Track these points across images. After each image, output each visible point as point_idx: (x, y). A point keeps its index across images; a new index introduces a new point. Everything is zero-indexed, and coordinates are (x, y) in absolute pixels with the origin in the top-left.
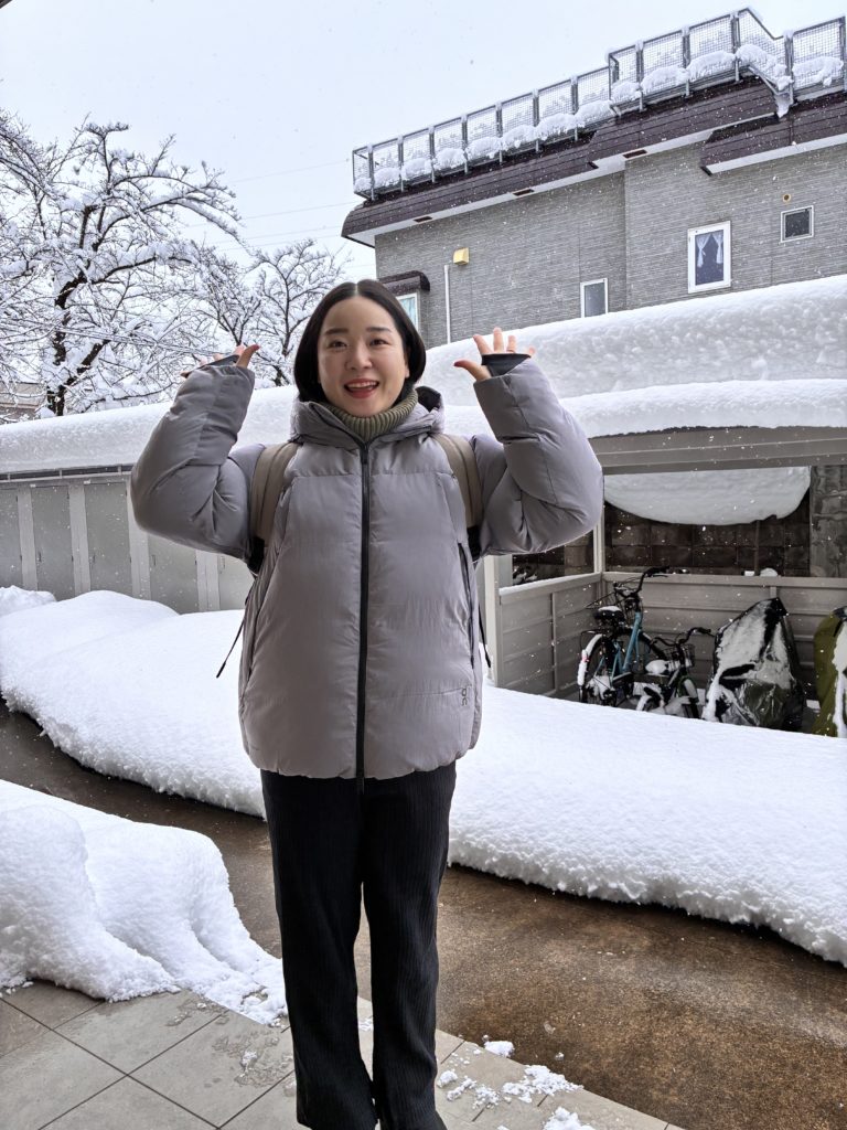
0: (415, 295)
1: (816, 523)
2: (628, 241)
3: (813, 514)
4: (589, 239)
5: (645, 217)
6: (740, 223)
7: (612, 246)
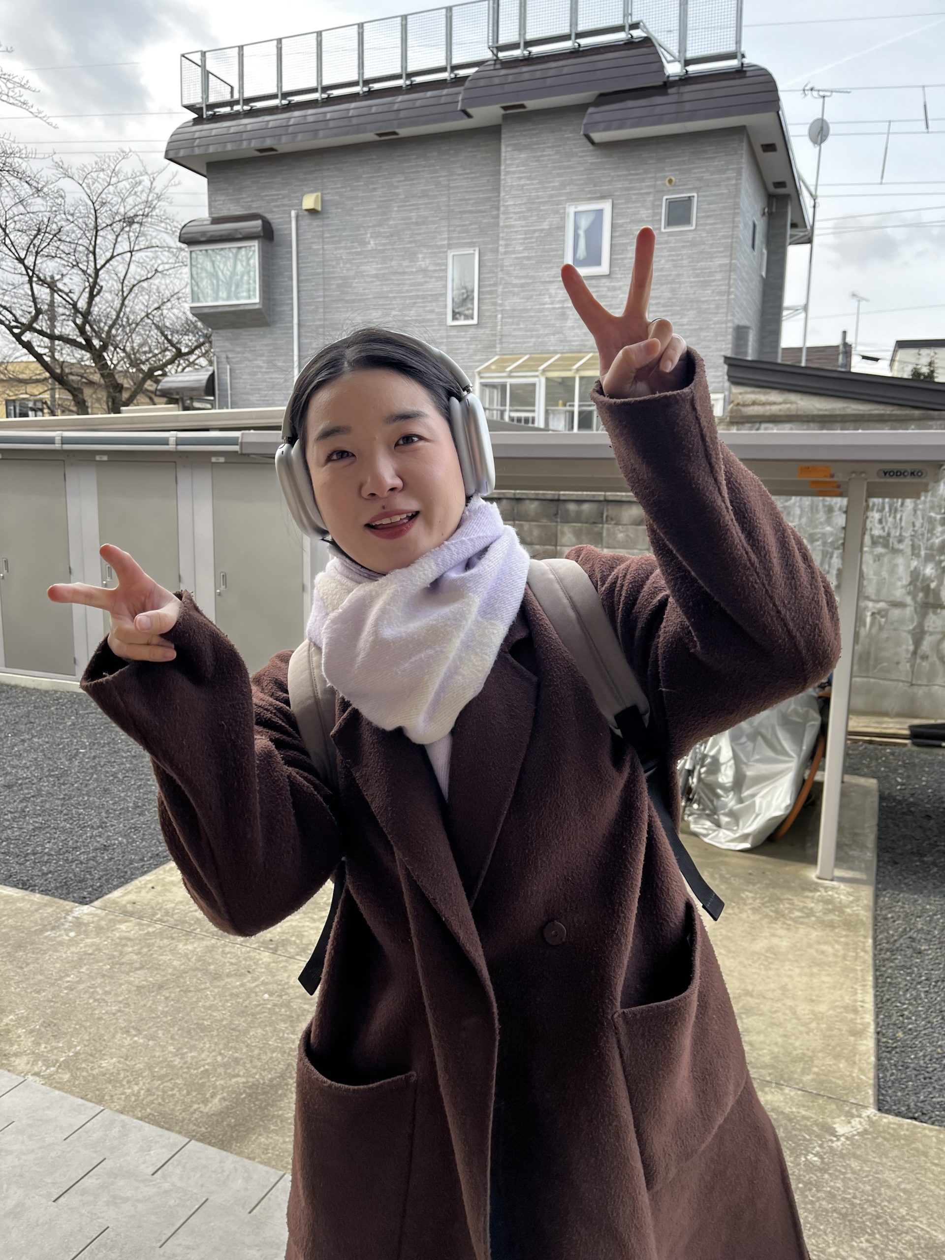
0: (254, 244)
4: (460, 200)
5: (522, 182)
6: (622, 204)
7: (485, 212)
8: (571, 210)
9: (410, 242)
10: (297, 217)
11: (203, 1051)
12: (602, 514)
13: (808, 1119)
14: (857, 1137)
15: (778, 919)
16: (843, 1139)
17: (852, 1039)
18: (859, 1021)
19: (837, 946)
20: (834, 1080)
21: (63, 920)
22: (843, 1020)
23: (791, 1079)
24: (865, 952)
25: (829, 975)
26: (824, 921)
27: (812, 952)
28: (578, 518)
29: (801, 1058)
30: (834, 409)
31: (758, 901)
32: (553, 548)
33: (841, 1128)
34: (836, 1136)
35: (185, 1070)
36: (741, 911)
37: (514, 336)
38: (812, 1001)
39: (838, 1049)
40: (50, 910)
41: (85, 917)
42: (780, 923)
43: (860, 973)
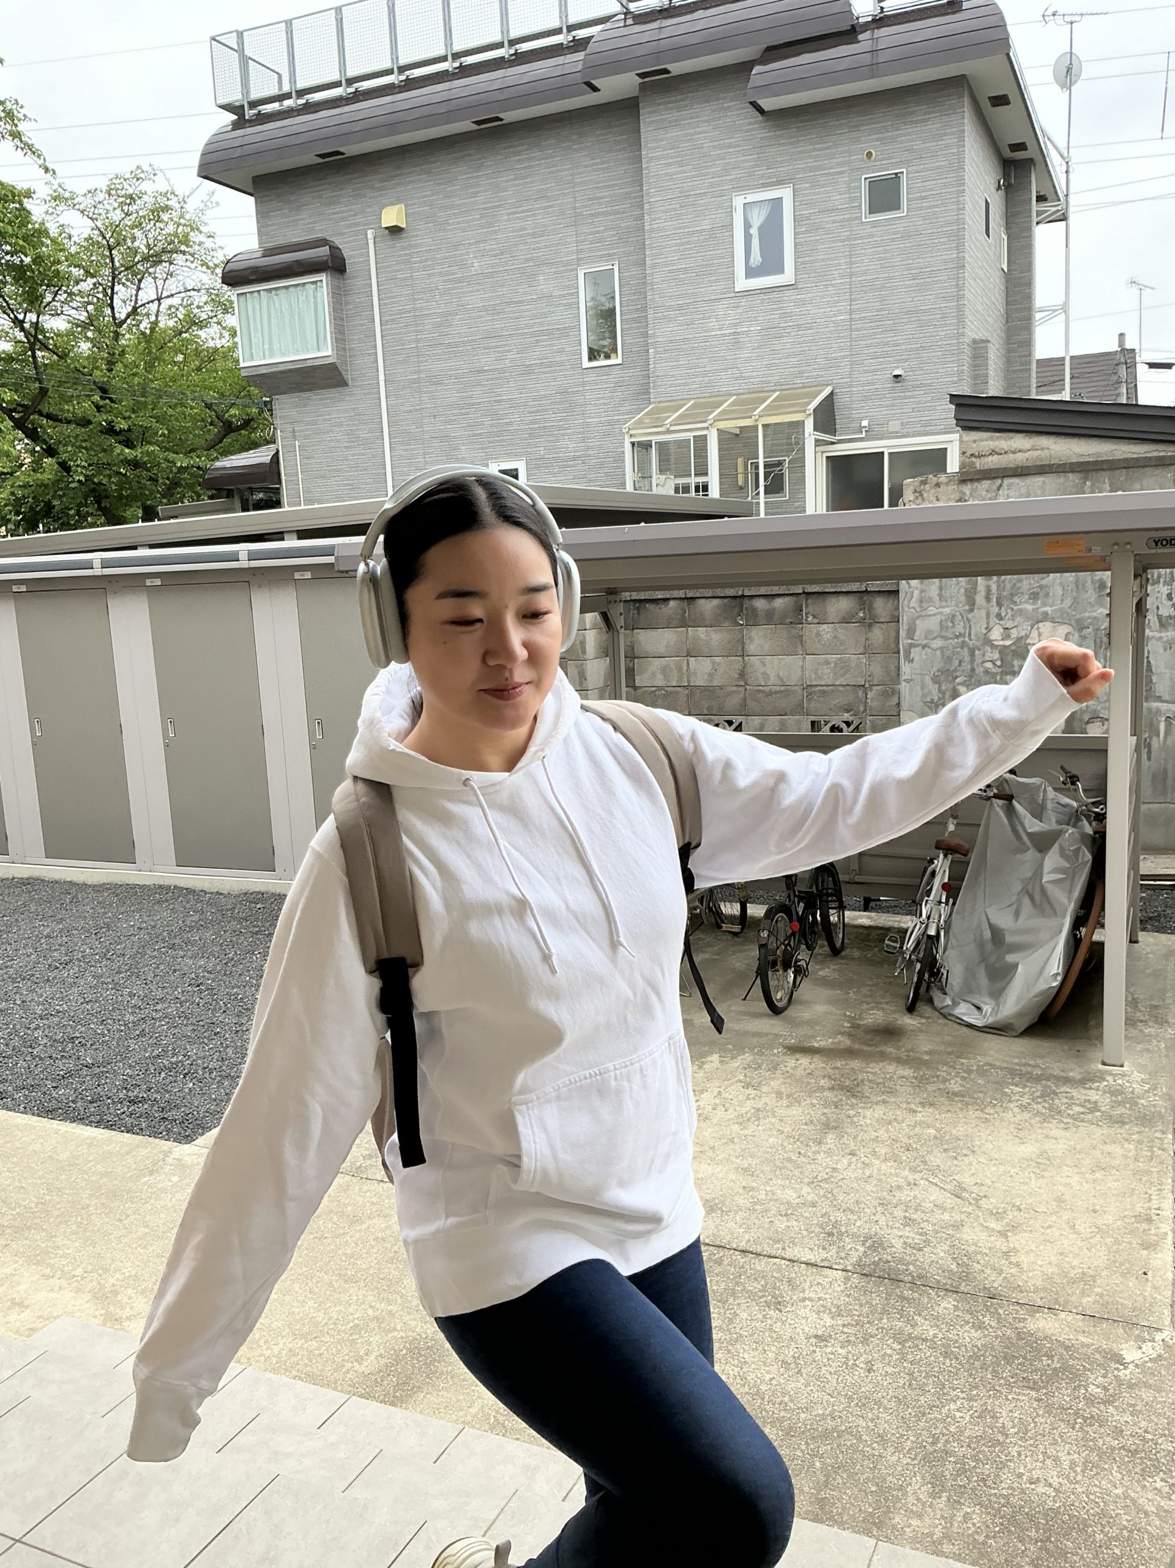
0: (323, 277)
1: (908, 653)
2: (646, 207)
3: (904, 642)
4: (589, 200)
5: (671, 170)
6: (806, 188)
7: (623, 213)
8: (739, 202)
9: (527, 260)
10: (375, 238)
11: (350, 1305)
12: (802, 610)
13: (1088, 1346)
14: (1149, 1364)
15: (1053, 1117)
16: (1131, 1366)
17: (1145, 1252)
18: (1153, 1232)
19: (1126, 1145)
20: (1121, 1301)
21: (161, 1163)
22: (1132, 1232)
23: (1067, 1302)
24: (1163, 1150)
25: (1117, 1180)
26: (1111, 1116)
27: (1098, 1153)
28: (770, 618)
29: (1083, 1278)
30: (1098, 454)
31: (1026, 1096)
32: (740, 658)
33: (1130, 1354)
34: (1123, 1364)
35: (332, 1326)
36: (1006, 1110)
37: (673, 376)
38: (1094, 1211)
39: (1127, 1265)
40: (144, 1152)
41: (187, 1158)
42: (1054, 1121)
43: (1155, 1175)
